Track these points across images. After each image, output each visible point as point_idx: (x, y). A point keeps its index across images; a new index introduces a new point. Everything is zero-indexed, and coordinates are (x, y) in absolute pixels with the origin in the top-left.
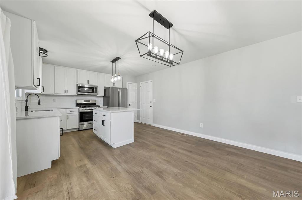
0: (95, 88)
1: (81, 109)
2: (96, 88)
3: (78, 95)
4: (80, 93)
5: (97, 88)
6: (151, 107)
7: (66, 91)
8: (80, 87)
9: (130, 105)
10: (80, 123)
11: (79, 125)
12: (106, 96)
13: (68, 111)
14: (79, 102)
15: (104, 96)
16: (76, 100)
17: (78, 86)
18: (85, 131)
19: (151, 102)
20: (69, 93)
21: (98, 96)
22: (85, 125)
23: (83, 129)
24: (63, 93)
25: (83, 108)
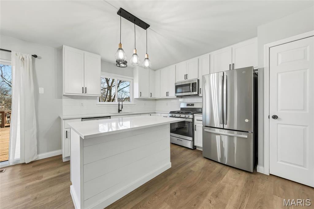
0: (193, 84)
5: (196, 83)
17: (176, 85)
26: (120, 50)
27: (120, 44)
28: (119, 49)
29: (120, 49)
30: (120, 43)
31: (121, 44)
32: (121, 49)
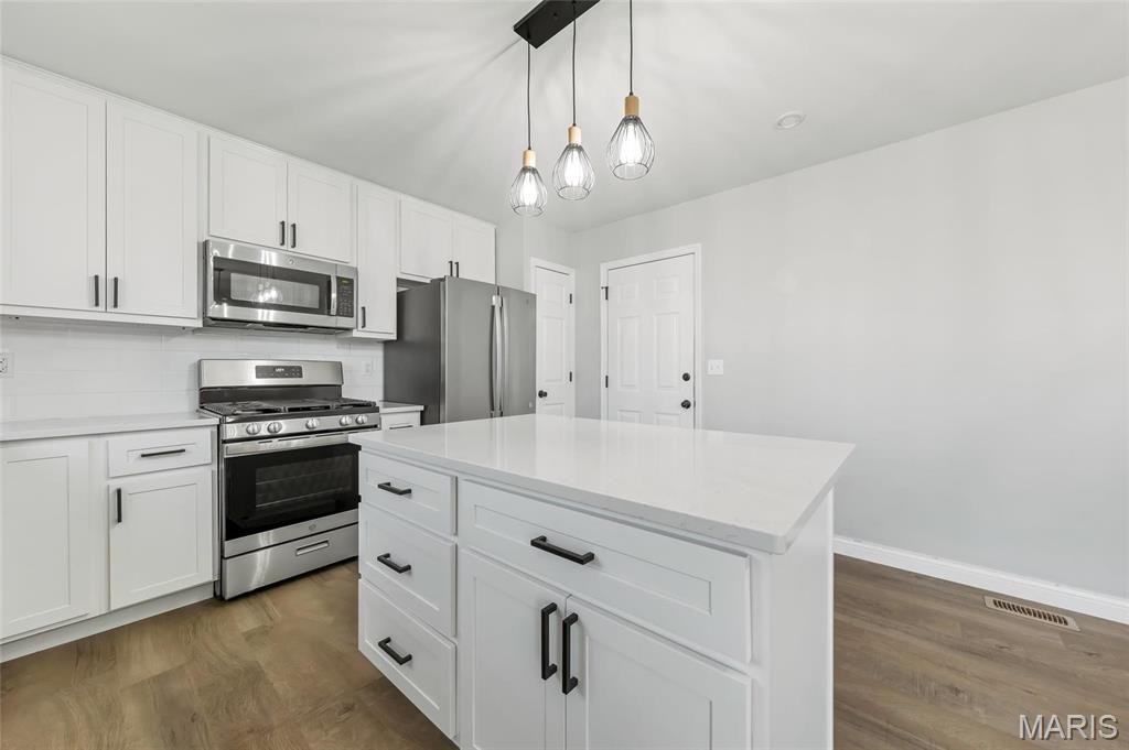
0: (339, 279)
1: (233, 431)
2: (347, 286)
3: (214, 324)
4: (226, 311)
5: (351, 282)
6: (686, 405)
7: (106, 290)
8: (224, 268)
9: (542, 394)
10: (232, 546)
11: (222, 557)
12: (408, 337)
13: (123, 453)
14: (221, 376)
15: (394, 337)
16: (199, 365)
17: (215, 252)
18: (266, 598)
19: (686, 377)
20: (134, 307)
21: (355, 334)
22: (265, 555)
23: (253, 585)
24: (78, 304)
25: (253, 427)
26: (631, 127)
27: (631, 101)
28: (626, 121)
29: (632, 119)
30: (631, 94)
31: (636, 99)
32: (636, 120)
